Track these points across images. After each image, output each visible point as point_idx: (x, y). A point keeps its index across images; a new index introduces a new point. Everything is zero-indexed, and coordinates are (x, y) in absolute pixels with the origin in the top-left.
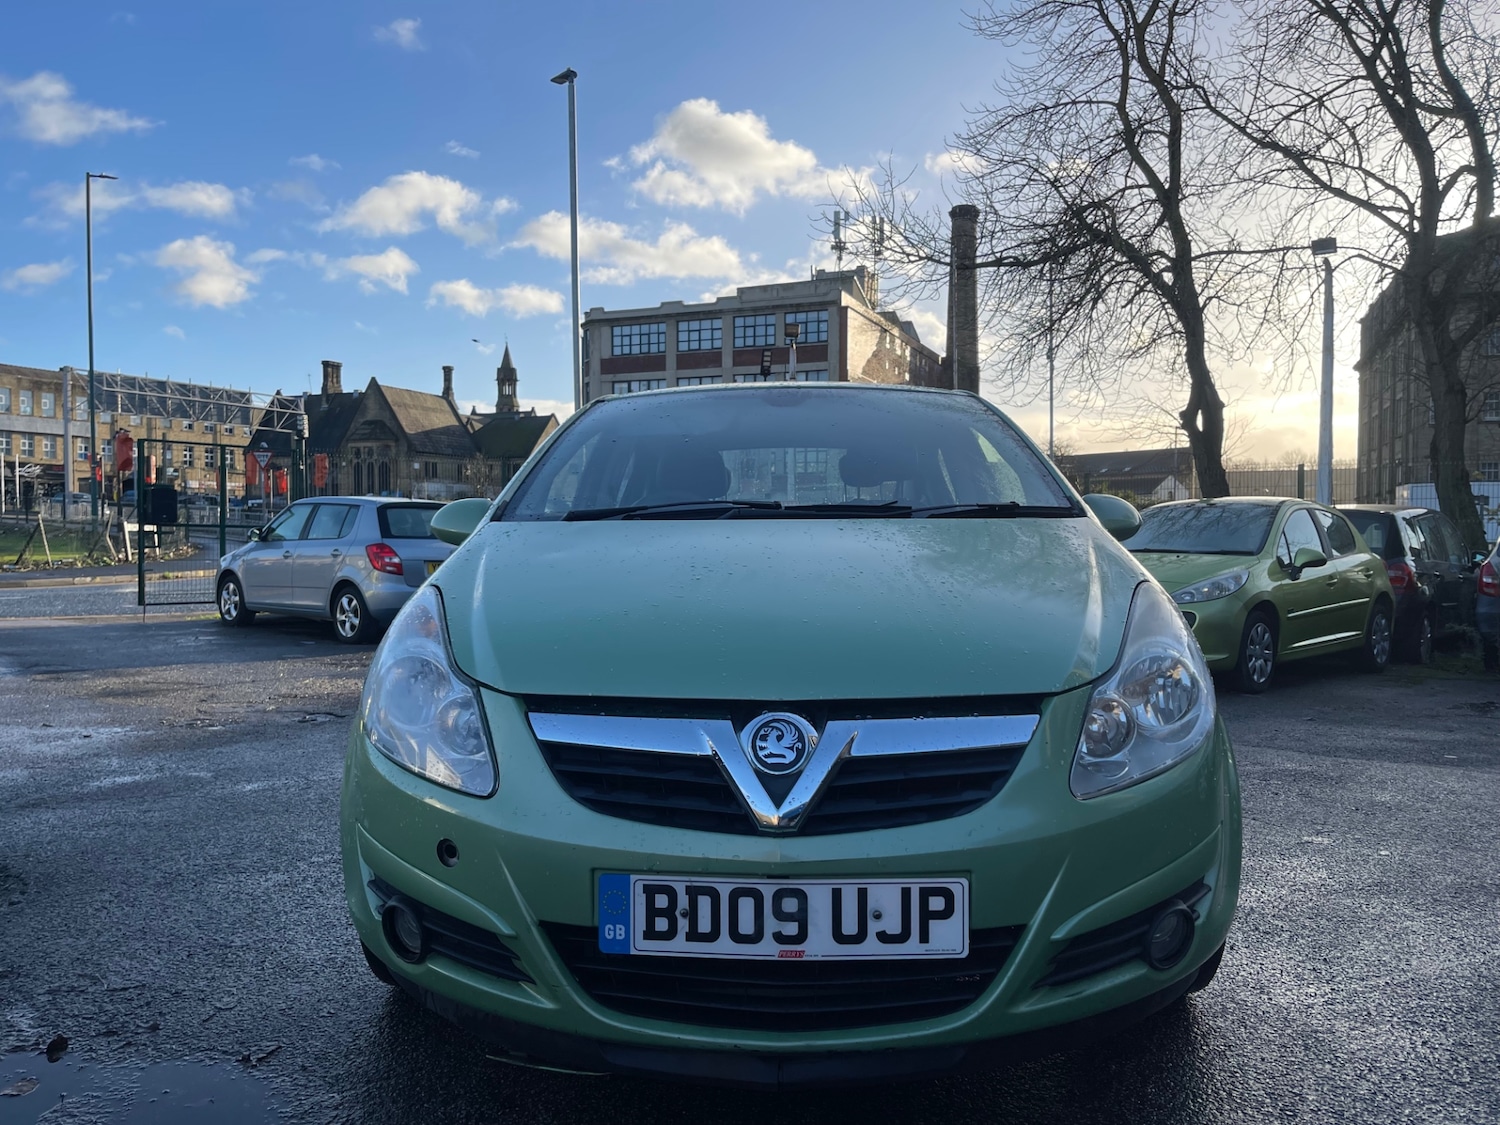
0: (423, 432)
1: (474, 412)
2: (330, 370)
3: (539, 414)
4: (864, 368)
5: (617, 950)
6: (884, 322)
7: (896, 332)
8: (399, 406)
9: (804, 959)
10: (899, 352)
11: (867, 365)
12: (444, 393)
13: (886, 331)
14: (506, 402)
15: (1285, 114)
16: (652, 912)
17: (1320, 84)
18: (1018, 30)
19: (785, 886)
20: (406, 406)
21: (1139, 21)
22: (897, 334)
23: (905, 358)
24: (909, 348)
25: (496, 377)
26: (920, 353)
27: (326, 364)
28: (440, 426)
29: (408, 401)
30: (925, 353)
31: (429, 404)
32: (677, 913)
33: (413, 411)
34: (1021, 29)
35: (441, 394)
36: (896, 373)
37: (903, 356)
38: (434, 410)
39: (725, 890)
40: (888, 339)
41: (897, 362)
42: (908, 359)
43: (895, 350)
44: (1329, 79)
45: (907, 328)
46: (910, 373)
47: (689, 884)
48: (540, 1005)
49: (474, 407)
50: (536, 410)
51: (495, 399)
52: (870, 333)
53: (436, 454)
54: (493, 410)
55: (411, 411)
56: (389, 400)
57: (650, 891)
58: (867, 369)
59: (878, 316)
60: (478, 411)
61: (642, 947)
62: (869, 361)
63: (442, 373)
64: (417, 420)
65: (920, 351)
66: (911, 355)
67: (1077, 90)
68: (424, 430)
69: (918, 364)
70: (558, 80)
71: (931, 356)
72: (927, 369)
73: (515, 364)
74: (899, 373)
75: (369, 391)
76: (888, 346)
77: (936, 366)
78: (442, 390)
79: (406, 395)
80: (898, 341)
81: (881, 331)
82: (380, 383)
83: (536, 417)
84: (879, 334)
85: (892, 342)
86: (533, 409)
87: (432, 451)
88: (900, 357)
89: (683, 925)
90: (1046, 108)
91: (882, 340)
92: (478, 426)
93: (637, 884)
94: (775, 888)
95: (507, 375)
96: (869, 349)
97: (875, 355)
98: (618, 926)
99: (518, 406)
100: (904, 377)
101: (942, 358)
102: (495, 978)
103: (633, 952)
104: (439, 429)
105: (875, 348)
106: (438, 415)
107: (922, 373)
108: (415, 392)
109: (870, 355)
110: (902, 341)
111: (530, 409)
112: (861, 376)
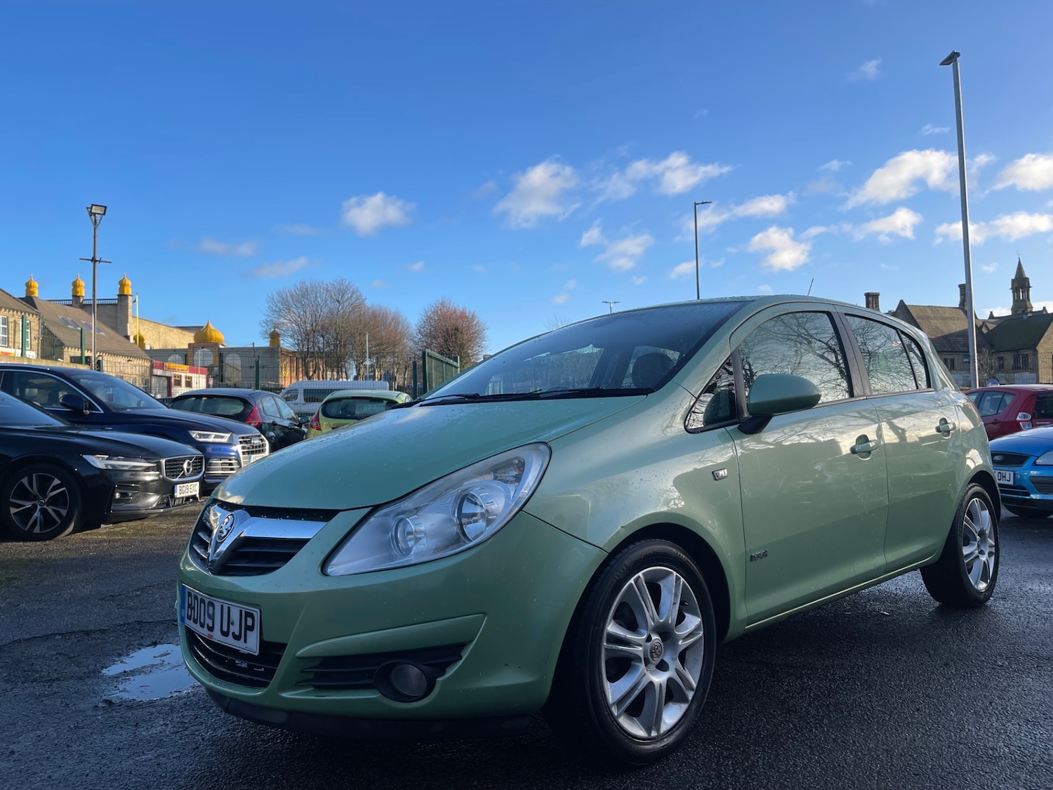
0: (942, 336)
1: (991, 316)
2: (870, 299)
3: (1049, 312)
8: (922, 319)
12: (960, 305)
14: (1021, 304)
20: (928, 318)
25: (1010, 287)
27: (868, 295)
28: (957, 330)
29: (930, 314)
31: (947, 315)
33: (934, 322)
35: (958, 306)
38: (951, 319)
49: (991, 313)
50: (1047, 309)
51: (1011, 304)
53: (953, 352)
54: (1009, 313)
55: (931, 321)
56: (914, 316)
60: (995, 315)
63: (958, 290)
64: (937, 327)
68: (943, 334)
70: (946, 63)
73: (1027, 274)
75: (898, 311)
78: (959, 303)
79: (928, 310)
82: (907, 303)
83: (1047, 314)
86: (1044, 308)
87: (950, 350)
92: (991, 327)
95: (1021, 284)
99: (1032, 308)
104: (956, 333)
106: (955, 322)
108: (935, 307)
111: (1041, 309)
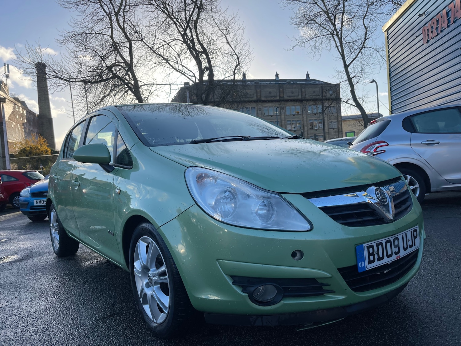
4: (9, 117)
5: (363, 270)
6: (15, 101)
7: (19, 105)
9: (400, 257)
10: (21, 112)
11: (10, 116)
13: (16, 104)
15: (159, 46)
16: (370, 255)
17: (168, 40)
18: (74, 7)
19: (395, 237)
21: (116, 11)
22: (20, 106)
23: (24, 114)
24: (25, 111)
26: (29, 113)
30: (31, 113)
32: (375, 253)
34: (75, 7)
36: (21, 119)
37: (23, 114)
39: (384, 242)
40: (17, 107)
41: (21, 115)
42: (25, 115)
43: (20, 111)
44: (170, 39)
45: (23, 104)
46: (26, 119)
47: (376, 243)
48: (339, 299)
52: (10, 105)
57: (368, 248)
58: (10, 118)
59: (12, 99)
61: (369, 267)
62: (10, 115)
65: (29, 112)
66: (26, 113)
67: (96, 29)
69: (29, 116)
71: (34, 114)
72: (33, 118)
74: (22, 120)
76: (17, 110)
77: (36, 118)
80: (21, 108)
81: (14, 104)
84: (13, 105)
85: (19, 108)
88: (22, 114)
89: (376, 256)
90: (87, 34)
91: (14, 108)
93: (365, 246)
94: (393, 238)
96: (10, 110)
97: (12, 113)
98: (362, 262)
100: (24, 121)
101: (38, 115)
102: (314, 297)
103: (367, 269)
105: (12, 110)
107: (31, 120)
109: (11, 113)
110: (22, 108)
112: (8, 120)
